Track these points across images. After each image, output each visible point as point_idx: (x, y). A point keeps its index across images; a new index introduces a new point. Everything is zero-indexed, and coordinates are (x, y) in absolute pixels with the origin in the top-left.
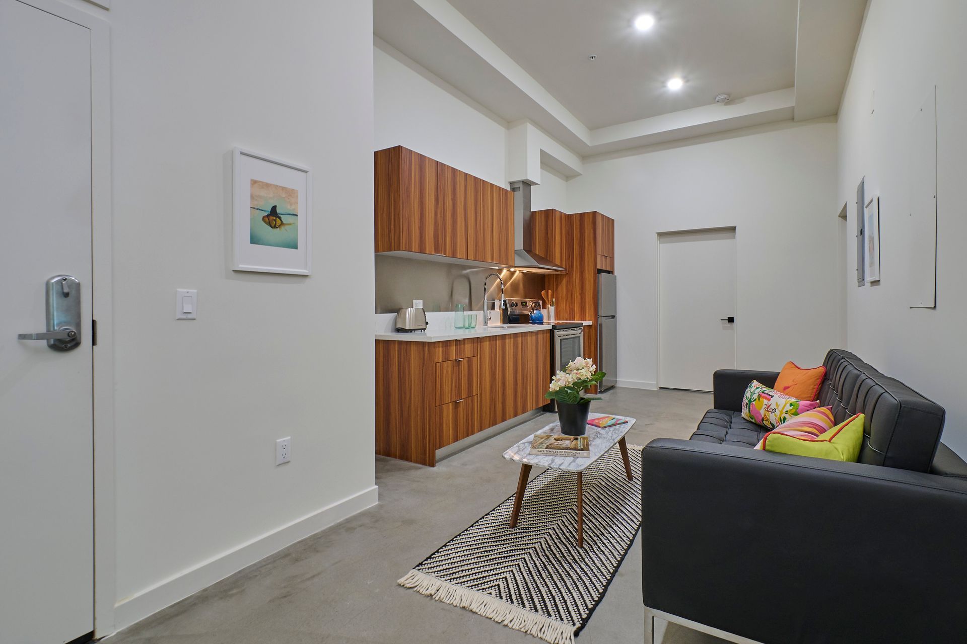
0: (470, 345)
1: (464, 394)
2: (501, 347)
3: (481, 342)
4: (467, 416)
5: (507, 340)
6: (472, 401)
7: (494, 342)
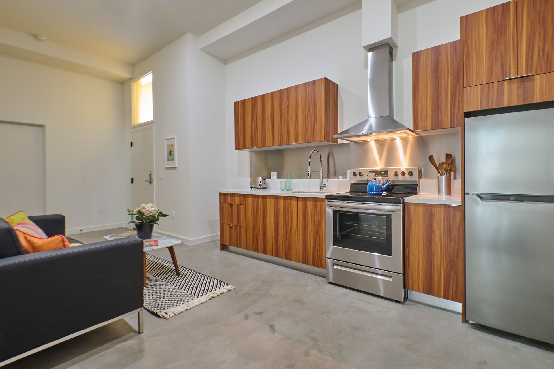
0: (238, 198)
1: (235, 223)
2: (262, 203)
3: (246, 197)
4: (237, 236)
5: (268, 200)
6: (240, 229)
7: (256, 199)
